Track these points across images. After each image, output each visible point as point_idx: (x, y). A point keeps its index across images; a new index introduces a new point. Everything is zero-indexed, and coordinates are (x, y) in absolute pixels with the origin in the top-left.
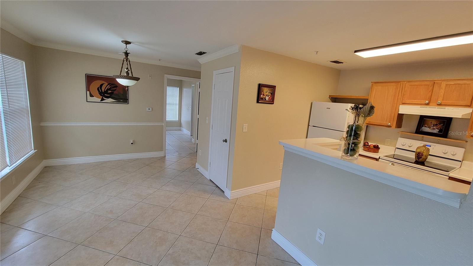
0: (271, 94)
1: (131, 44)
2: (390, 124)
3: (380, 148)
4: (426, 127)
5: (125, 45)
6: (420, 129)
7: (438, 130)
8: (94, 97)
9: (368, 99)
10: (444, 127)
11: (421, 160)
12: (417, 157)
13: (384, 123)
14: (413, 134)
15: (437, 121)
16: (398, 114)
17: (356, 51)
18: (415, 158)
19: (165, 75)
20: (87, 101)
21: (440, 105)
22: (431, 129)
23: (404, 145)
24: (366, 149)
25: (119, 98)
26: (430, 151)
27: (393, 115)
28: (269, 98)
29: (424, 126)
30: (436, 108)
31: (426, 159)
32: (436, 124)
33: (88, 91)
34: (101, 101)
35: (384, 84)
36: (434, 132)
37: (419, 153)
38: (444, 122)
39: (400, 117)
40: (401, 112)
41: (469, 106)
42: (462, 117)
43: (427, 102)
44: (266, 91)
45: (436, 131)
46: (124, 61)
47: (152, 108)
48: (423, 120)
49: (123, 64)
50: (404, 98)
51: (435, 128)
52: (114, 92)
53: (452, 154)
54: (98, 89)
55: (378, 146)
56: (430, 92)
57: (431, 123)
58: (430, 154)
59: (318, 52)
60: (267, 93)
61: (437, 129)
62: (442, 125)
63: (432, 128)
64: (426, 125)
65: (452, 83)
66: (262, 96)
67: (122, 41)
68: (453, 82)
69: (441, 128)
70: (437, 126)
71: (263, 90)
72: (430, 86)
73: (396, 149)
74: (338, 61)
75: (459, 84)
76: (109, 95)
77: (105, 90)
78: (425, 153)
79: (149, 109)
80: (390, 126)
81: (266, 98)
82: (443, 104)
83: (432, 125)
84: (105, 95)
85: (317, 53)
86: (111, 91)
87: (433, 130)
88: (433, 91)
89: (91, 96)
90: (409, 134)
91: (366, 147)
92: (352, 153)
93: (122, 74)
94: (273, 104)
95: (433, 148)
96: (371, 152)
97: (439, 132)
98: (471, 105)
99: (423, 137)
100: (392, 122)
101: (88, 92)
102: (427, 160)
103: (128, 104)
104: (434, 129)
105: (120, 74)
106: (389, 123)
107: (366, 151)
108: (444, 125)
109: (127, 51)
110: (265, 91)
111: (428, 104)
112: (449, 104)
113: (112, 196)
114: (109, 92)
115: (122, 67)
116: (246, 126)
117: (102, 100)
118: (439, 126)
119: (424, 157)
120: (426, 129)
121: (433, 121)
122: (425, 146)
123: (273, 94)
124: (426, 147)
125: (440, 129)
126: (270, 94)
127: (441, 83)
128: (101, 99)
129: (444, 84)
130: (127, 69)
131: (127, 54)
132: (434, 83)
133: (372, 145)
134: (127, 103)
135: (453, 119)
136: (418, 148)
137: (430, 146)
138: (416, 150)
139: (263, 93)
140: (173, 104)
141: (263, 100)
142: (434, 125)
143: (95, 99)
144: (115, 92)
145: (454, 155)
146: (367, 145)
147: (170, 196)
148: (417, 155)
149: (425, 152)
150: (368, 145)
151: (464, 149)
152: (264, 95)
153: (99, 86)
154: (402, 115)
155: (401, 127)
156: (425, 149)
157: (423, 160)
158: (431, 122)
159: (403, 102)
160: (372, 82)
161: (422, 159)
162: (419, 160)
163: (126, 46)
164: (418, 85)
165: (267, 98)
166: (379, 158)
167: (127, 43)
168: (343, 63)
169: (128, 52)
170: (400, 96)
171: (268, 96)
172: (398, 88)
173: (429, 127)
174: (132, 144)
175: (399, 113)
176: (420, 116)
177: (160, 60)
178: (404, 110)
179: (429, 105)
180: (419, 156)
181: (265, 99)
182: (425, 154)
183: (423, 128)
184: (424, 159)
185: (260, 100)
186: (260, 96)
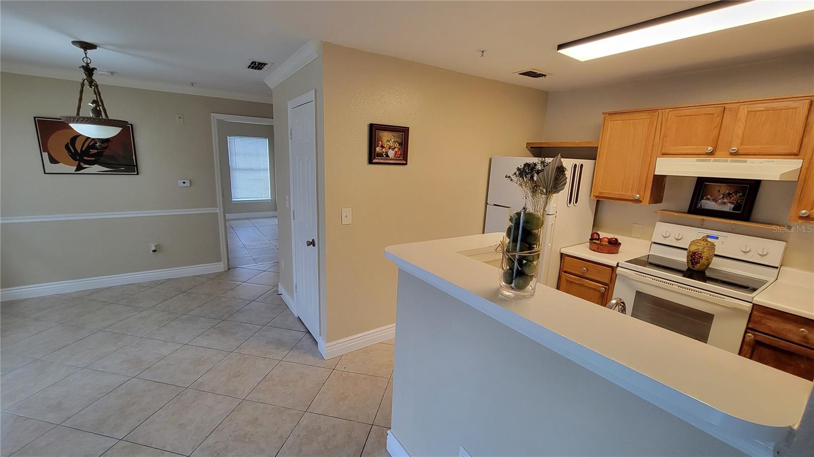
0: (400, 144)
1: (98, 48)
2: (638, 196)
3: (620, 244)
4: (708, 199)
5: (83, 50)
6: (697, 204)
7: (733, 206)
8: (61, 163)
9: (598, 147)
10: (743, 199)
11: (698, 267)
12: (691, 261)
13: (629, 194)
14: (682, 215)
15: (731, 186)
16: (654, 175)
17: (560, 47)
18: (686, 261)
19: (212, 114)
20: (45, 173)
21: (735, 154)
22: (718, 204)
23: (667, 237)
24: (595, 247)
25: (117, 163)
26: (716, 248)
27: (644, 178)
28: (396, 152)
29: (705, 198)
30: (728, 161)
31: (709, 264)
32: (729, 194)
33: (43, 152)
34: (75, 171)
35: (627, 116)
36: (724, 210)
37: (694, 253)
38: (743, 190)
39: (659, 182)
40: (658, 172)
41: (796, 155)
42: (780, 178)
43: (710, 149)
44: (388, 139)
45: (728, 208)
46: (83, 85)
47: (190, 181)
48: (702, 185)
49: (81, 92)
50: (664, 143)
51: (725, 200)
52: (103, 152)
53: (760, 255)
54: (67, 147)
55: (616, 240)
56: (715, 128)
57: (719, 191)
58: (716, 253)
59: (485, 53)
60: (391, 144)
61: (731, 203)
62: (741, 194)
63: (720, 201)
64: (709, 197)
65: (760, 107)
66: (378, 149)
67: (74, 43)
68: (762, 105)
69: (739, 201)
70: (730, 198)
71: (381, 138)
72: (715, 116)
73: (652, 245)
74: (533, 71)
75: (774, 109)
76: (93, 159)
77: (84, 149)
78: (705, 253)
79: (184, 183)
80: (638, 201)
81: (389, 154)
82: (741, 152)
83: (720, 196)
84: (85, 158)
85: (482, 55)
86: (96, 151)
87: (724, 206)
88: (722, 127)
89: (53, 161)
90: (676, 214)
91: (595, 243)
92: (520, 281)
93: (81, 115)
94: (406, 164)
95: (723, 242)
96: (604, 253)
97: (734, 209)
98: (799, 152)
99: (703, 219)
100: (642, 194)
101: (45, 155)
102: (709, 267)
103: (138, 174)
104: (725, 203)
105: (78, 114)
106: (637, 194)
107: (594, 251)
108: (743, 195)
109: (88, 64)
110: (385, 140)
111: (711, 154)
112: (754, 152)
113: (78, 367)
114: (93, 151)
115: (80, 99)
116: (347, 212)
117: (79, 168)
118: (734, 198)
119: (703, 261)
120: (708, 204)
121: (723, 187)
122: (704, 239)
123: (404, 145)
124: (709, 239)
125: (737, 202)
126: (397, 145)
127: (738, 108)
128: (76, 167)
129: (743, 111)
130: (94, 102)
131: (89, 71)
132: (725, 108)
133: (606, 239)
134: (136, 173)
135: (762, 182)
136: (693, 243)
137: (717, 238)
138: (689, 247)
139: (380, 143)
140: (261, 170)
141: (383, 157)
142: (724, 194)
143: (61, 167)
144: (106, 152)
145: (765, 255)
146: (596, 239)
147: (202, 359)
148: (691, 257)
149: (705, 250)
150: (598, 240)
151: (785, 243)
152: (382, 147)
153: (69, 141)
154: (663, 177)
155: (660, 201)
156: (707, 244)
157: (701, 268)
158: (718, 189)
159: (663, 152)
160: (604, 113)
161: (700, 266)
162: (694, 267)
163: (86, 54)
164: (691, 115)
165: (391, 153)
166: (618, 265)
167: (87, 46)
168: (545, 76)
169: (91, 66)
170: (657, 140)
171: (393, 149)
172: (652, 123)
173: (715, 201)
174: (154, 251)
175: (656, 174)
176: (697, 178)
177: (193, 85)
178: (666, 167)
179: (714, 154)
180: (694, 259)
181: (387, 156)
182: (705, 255)
183: (703, 201)
184: (705, 265)
185: (375, 158)
186: (375, 149)
